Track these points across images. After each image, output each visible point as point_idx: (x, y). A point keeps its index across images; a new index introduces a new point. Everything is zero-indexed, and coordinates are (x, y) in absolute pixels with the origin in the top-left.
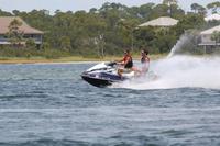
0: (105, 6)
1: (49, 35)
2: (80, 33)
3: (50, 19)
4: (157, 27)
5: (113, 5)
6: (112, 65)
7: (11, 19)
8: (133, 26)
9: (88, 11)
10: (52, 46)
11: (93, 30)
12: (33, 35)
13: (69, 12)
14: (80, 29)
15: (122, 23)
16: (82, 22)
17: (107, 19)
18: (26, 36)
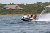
0: (37, 3)
1: (24, 9)
2: (31, 9)
3: (25, 6)
4: (49, 7)
5: (39, 2)
6: (28, 16)
7: (16, 6)
8: (44, 7)
9: (33, 4)
10: (25, 12)
11: (34, 8)
12: (21, 9)
13: (29, 4)
14: (32, 8)
15: (41, 6)
16: (32, 6)
17: (38, 6)
18: (19, 9)
